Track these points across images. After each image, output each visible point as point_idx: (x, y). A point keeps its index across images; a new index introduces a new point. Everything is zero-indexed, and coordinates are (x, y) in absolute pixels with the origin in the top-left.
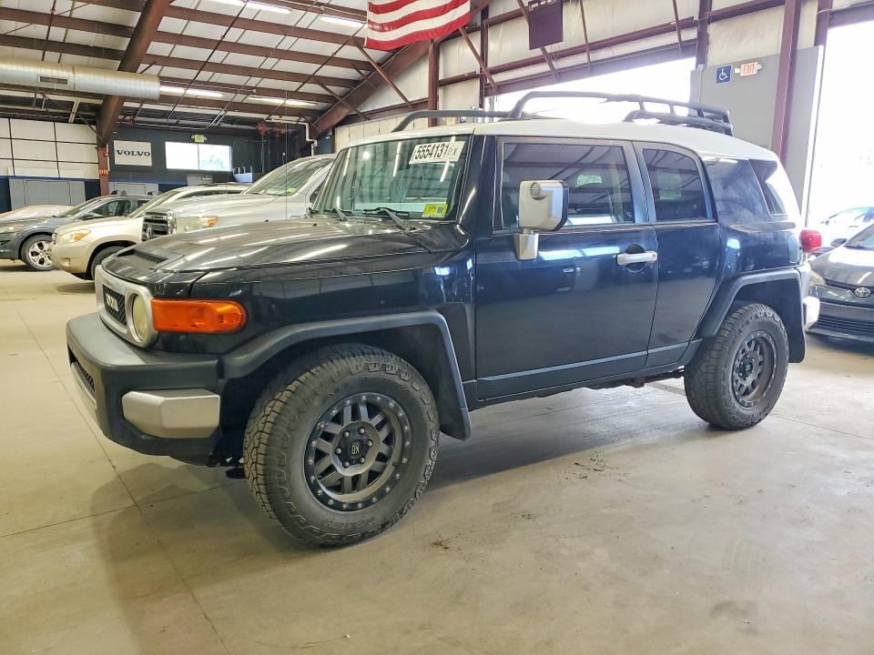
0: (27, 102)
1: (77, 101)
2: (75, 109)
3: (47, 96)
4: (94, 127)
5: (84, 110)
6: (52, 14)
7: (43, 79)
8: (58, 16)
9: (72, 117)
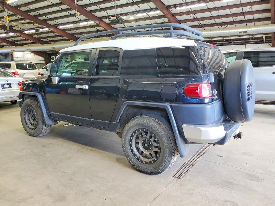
0: (249, 39)
1: (264, 36)
2: (264, 39)
3: (254, 36)
4: (271, 44)
5: (268, 38)
6: (243, 12)
7: (240, 32)
8: (245, 12)
9: (264, 42)
